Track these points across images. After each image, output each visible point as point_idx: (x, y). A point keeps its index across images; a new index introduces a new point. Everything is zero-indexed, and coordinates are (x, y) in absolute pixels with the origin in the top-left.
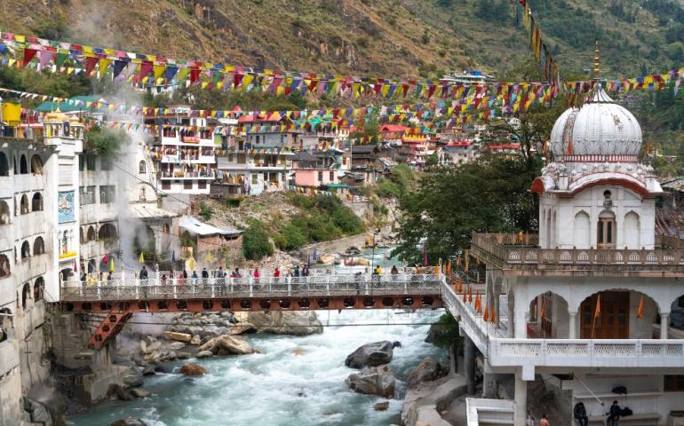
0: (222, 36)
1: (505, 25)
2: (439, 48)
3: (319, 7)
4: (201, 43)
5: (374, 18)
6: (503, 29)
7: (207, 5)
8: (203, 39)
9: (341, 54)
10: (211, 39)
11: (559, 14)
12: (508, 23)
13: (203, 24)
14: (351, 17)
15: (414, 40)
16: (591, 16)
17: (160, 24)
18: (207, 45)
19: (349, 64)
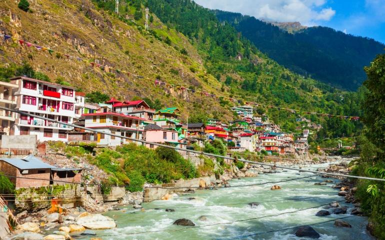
0: (119, 81)
1: (255, 92)
2: (229, 94)
3: (170, 71)
4: (107, 85)
5: (197, 78)
6: (254, 94)
7: (111, 66)
8: (108, 82)
9: (180, 94)
10: (112, 83)
11: (279, 88)
12: (257, 91)
13: (108, 75)
14: (186, 77)
15: (217, 89)
16: (293, 89)
17: (84, 73)
18: (110, 85)
19: (185, 99)
